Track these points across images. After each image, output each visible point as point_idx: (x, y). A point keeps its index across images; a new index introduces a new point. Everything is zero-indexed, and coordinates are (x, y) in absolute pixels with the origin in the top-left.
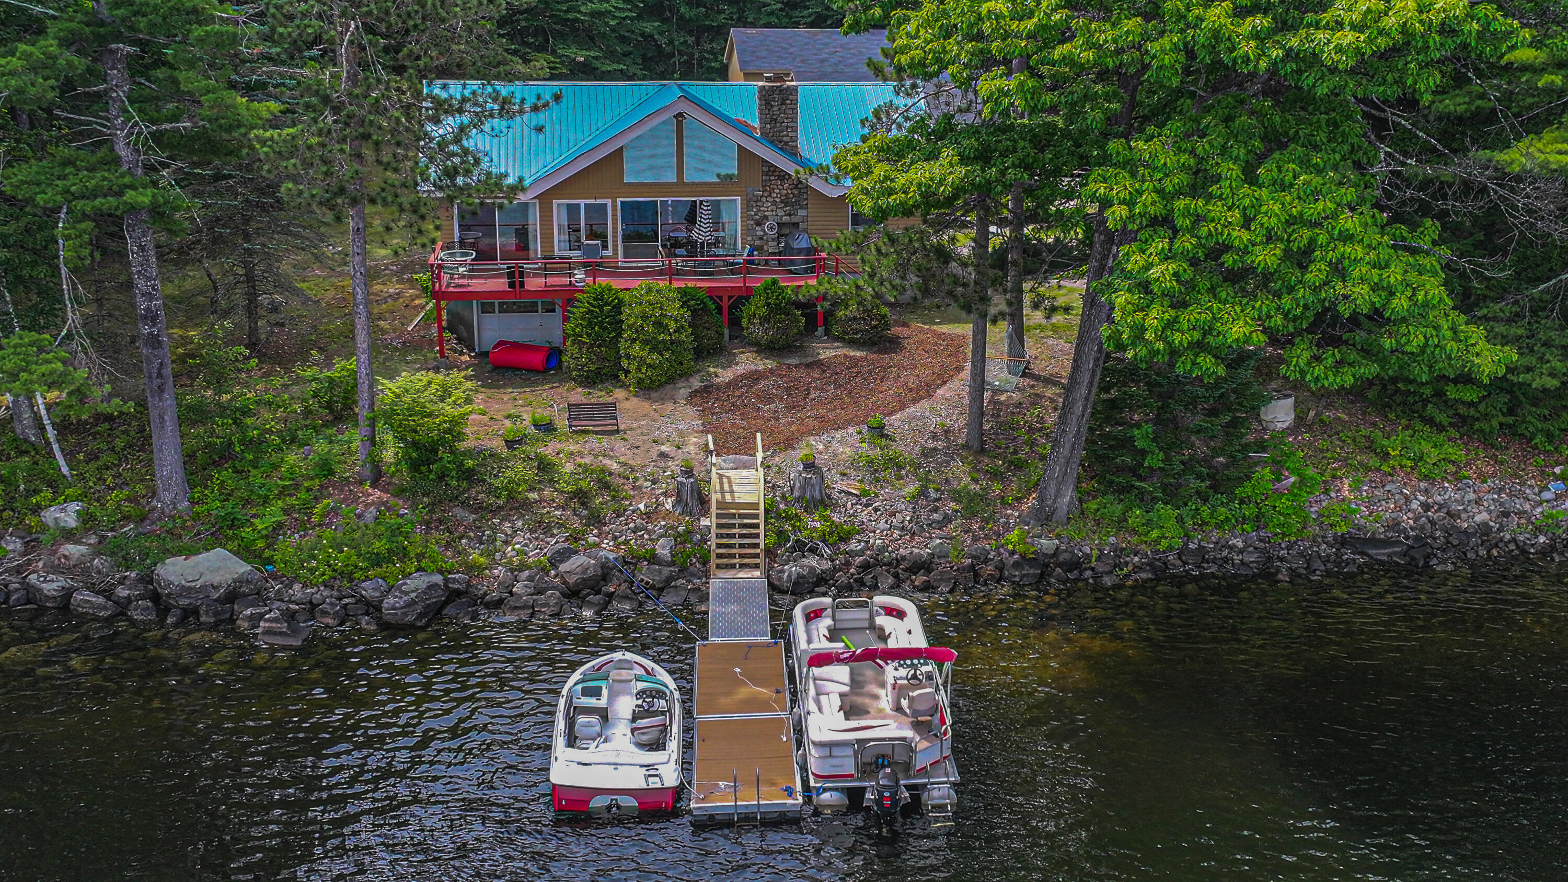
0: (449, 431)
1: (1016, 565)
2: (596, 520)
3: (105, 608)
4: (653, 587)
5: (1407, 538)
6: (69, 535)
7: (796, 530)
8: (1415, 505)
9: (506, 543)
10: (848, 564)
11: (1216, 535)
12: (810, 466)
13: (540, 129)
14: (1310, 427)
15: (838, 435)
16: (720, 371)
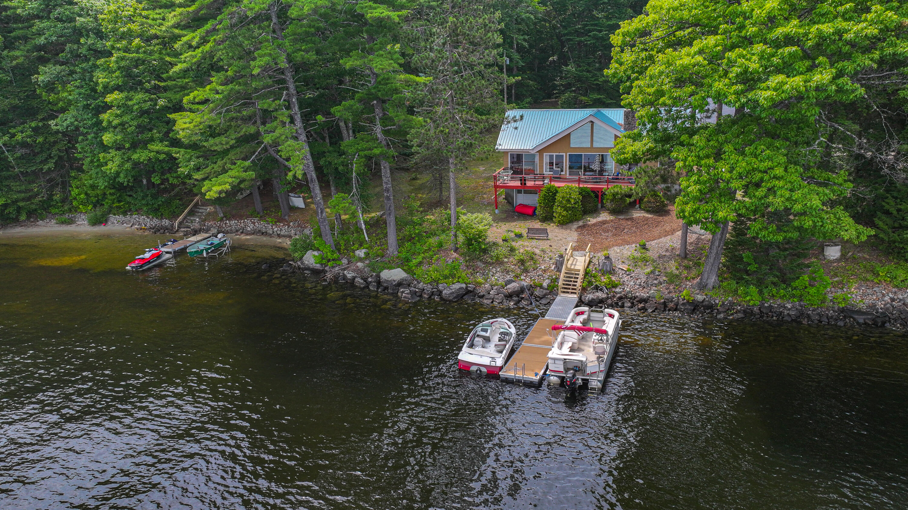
0: (478, 235)
1: (683, 304)
2: (526, 271)
3: (362, 284)
4: (539, 297)
5: (877, 312)
6: (361, 260)
7: (596, 281)
8: (887, 298)
9: (493, 276)
10: (614, 296)
11: (780, 301)
12: (607, 258)
13: (516, 128)
14: (847, 259)
15: (627, 247)
16: (591, 219)
